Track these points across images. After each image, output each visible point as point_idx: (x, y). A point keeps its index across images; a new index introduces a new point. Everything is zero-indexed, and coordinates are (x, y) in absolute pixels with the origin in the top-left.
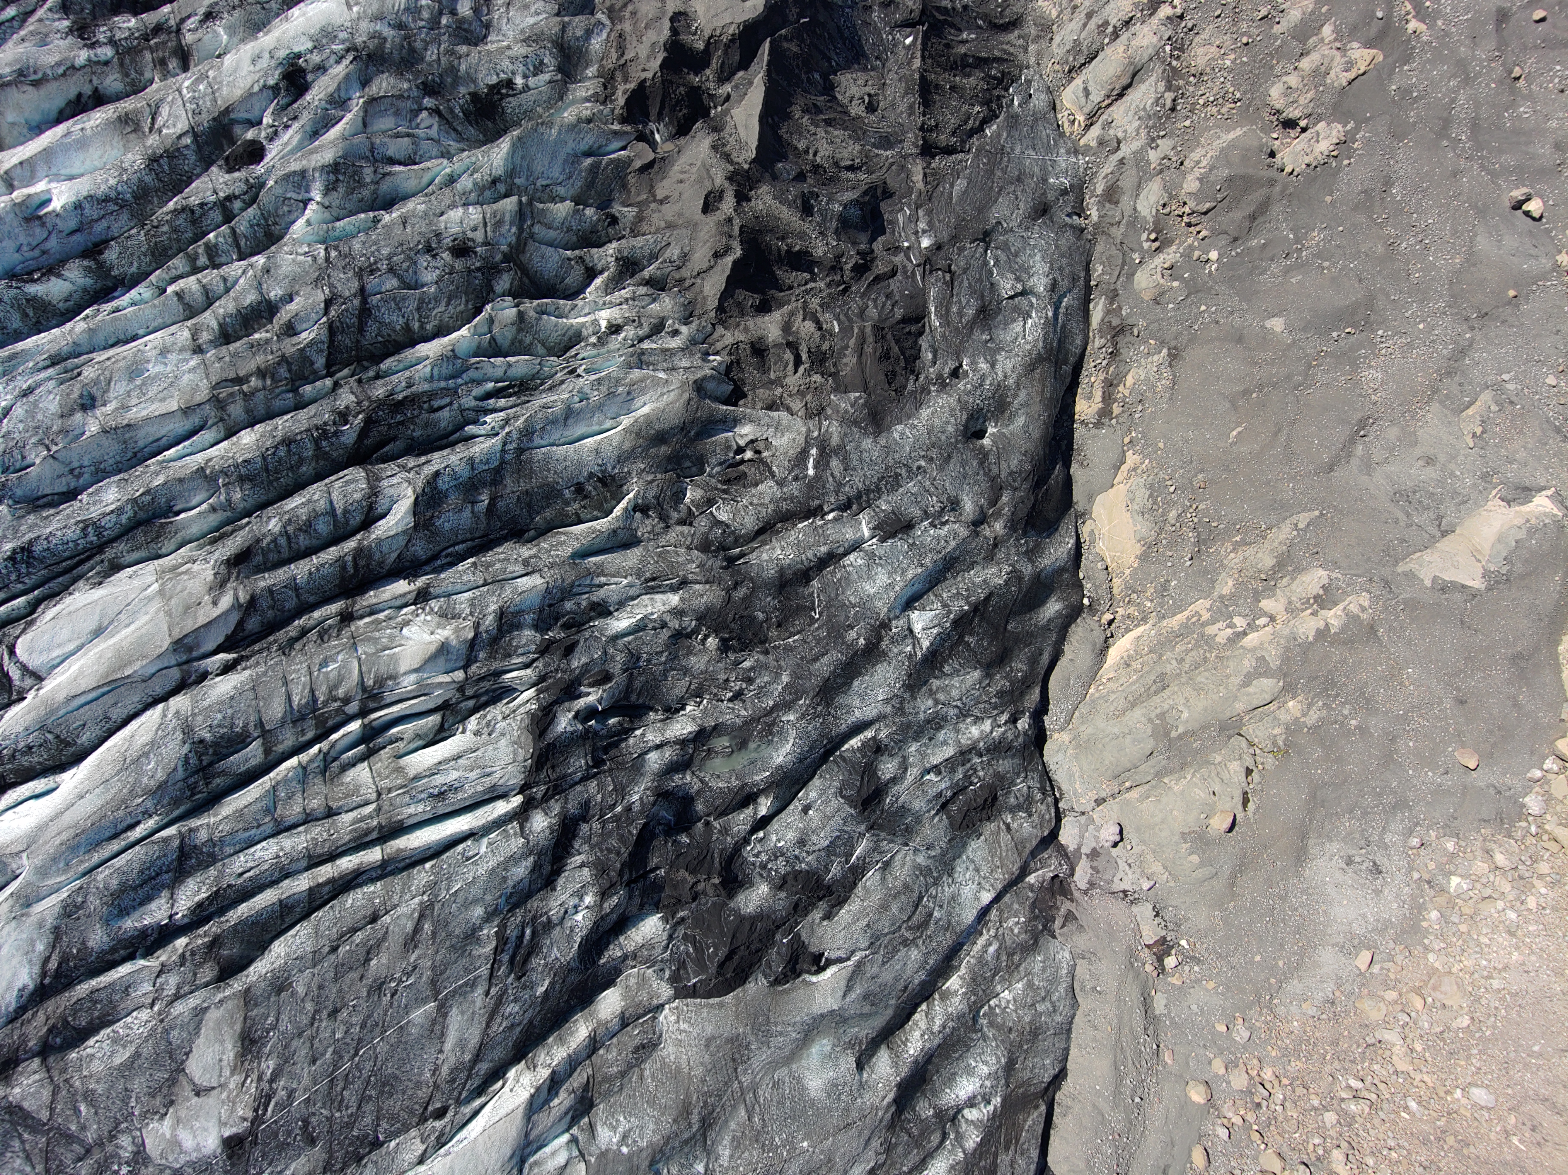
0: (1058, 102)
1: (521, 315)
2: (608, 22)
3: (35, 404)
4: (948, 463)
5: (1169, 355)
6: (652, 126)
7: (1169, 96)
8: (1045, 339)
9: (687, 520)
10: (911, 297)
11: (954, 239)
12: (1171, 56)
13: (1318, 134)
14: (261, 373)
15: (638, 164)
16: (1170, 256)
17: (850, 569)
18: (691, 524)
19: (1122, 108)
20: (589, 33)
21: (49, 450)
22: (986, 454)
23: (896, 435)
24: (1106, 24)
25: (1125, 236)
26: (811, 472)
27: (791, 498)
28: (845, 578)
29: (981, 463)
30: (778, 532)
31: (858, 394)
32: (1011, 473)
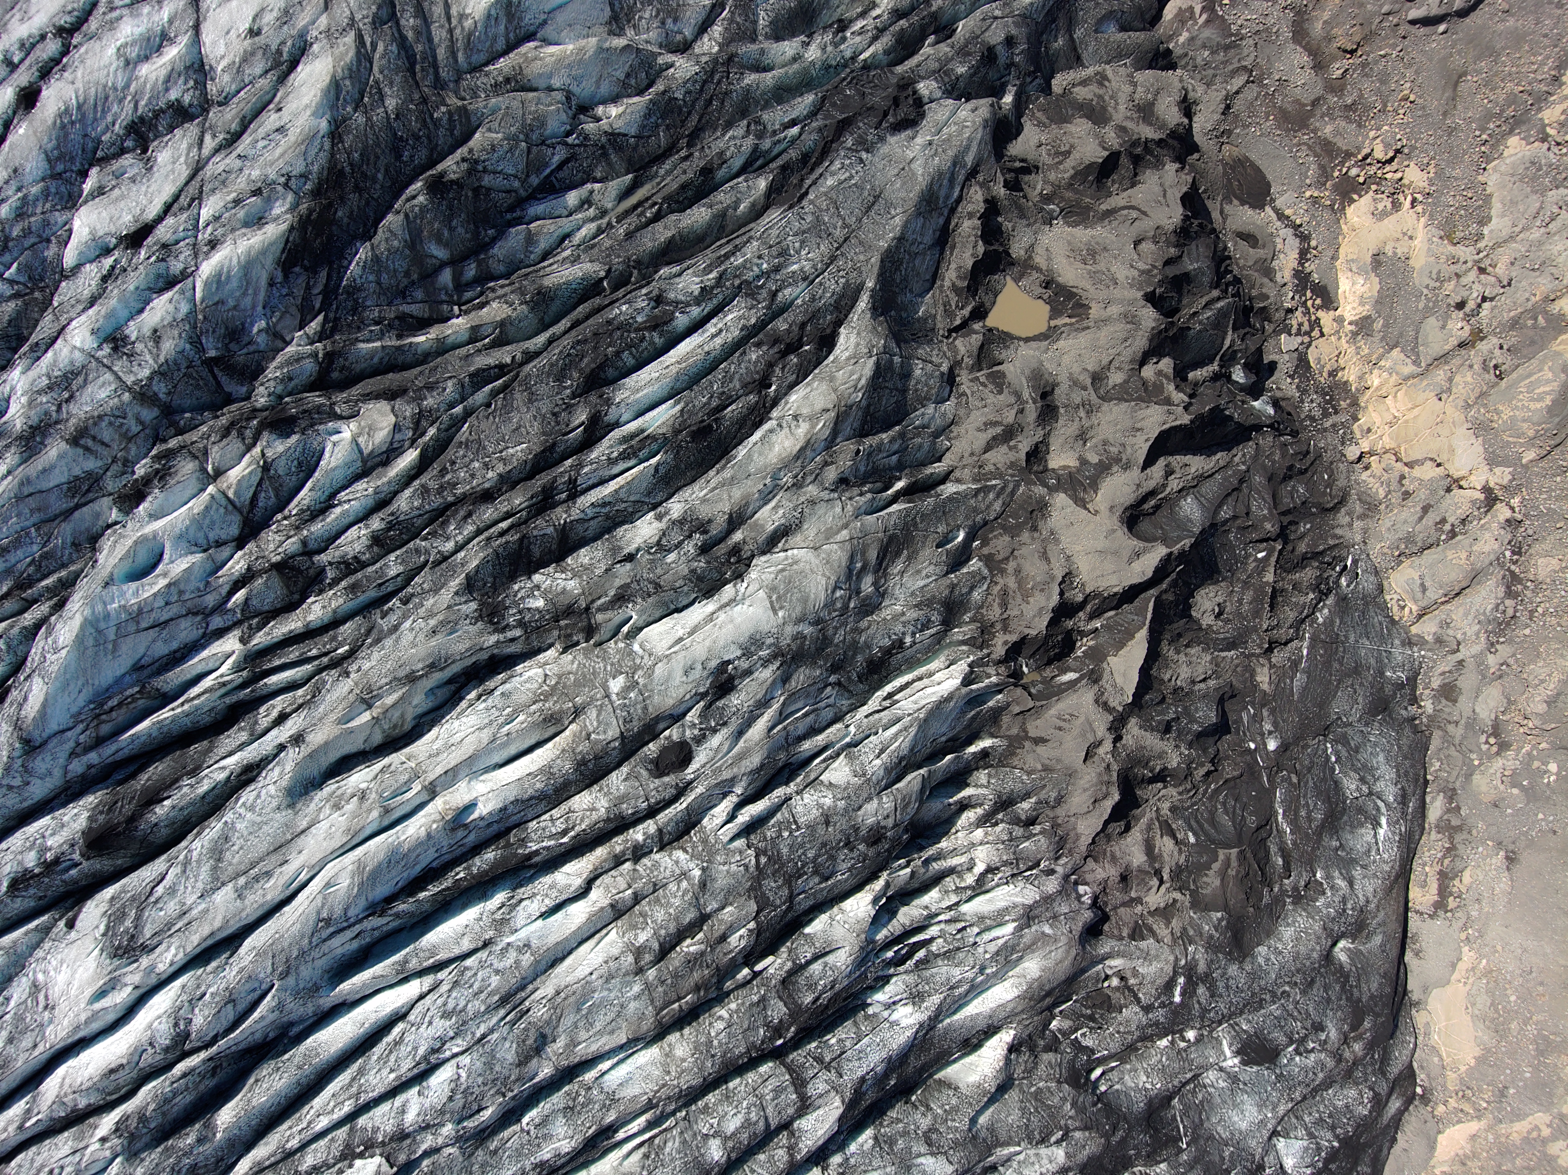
0: (1385, 583)
3: (492, 1054)
4: (1311, 987)
5: (1507, 858)
6: (1022, 661)
7: (1509, 602)
8: (1401, 858)
9: (1053, 1046)
10: (1258, 798)
11: (1297, 737)
12: (1510, 560)
14: (697, 988)
15: (1014, 709)
16: (1507, 761)
17: (1210, 1089)
18: (1057, 1050)
19: (1461, 610)
21: (504, 1096)
22: (1347, 977)
23: (1261, 960)
24: (1444, 521)
25: (1464, 737)
26: (1177, 999)
27: (1157, 1024)
28: (1208, 1100)
29: (1343, 987)
30: (1137, 1049)
31: (1219, 915)
32: (1372, 997)
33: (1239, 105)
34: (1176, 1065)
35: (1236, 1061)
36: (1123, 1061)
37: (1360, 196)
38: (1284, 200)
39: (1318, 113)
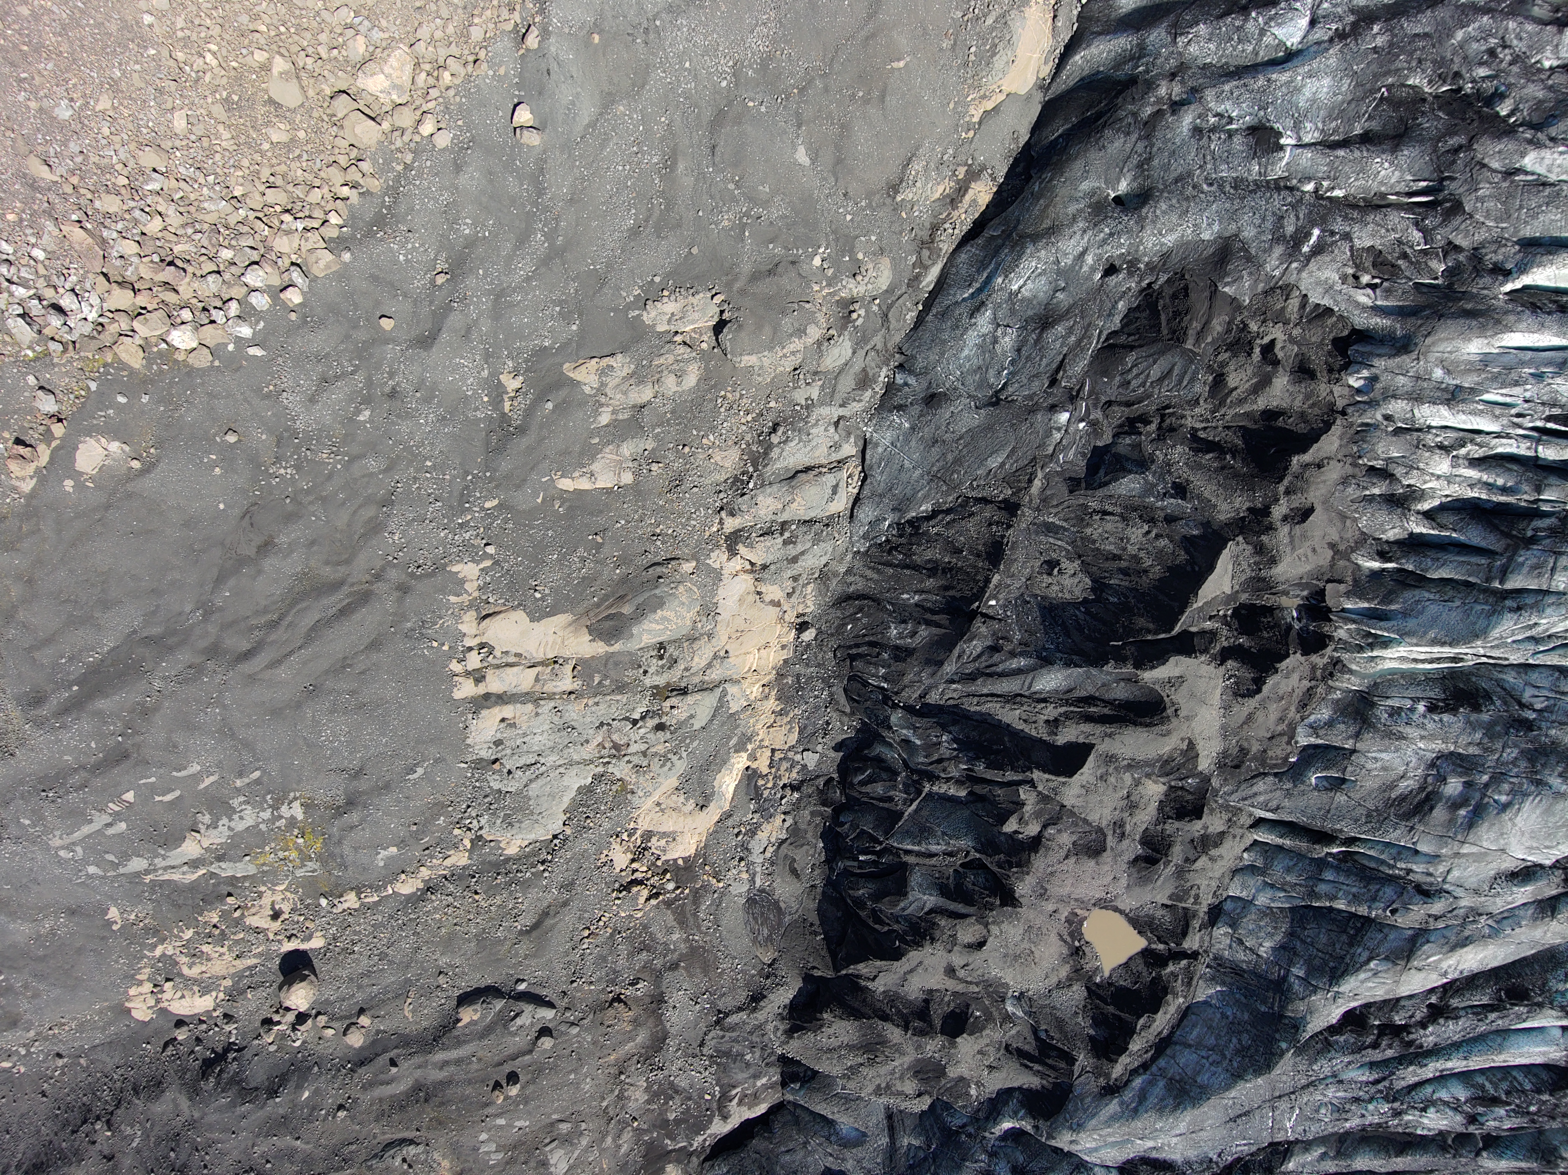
0: (850, 504)
1: (1539, 490)
2: (1299, 730)
4: (1181, 175)
5: (897, 192)
6: (1297, 626)
7: (775, 439)
8: (1020, 257)
9: (1451, 248)
10: (1105, 373)
11: (1032, 410)
12: (751, 477)
13: (669, 322)
15: (1342, 588)
16: (852, 288)
17: (1320, 125)
18: (1450, 243)
19: (817, 454)
20: (1330, 724)
22: (1140, 166)
23: (1216, 227)
24: (785, 543)
25: (876, 331)
26: (1316, 232)
27: (1345, 218)
28: (1330, 117)
29: (1150, 159)
30: (1364, 199)
31: (1226, 289)
32: (1128, 134)
33: (742, 996)
34: (1347, 169)
35: (1282, 141)
36: (1384, 196)
37: (675, 860)
38: (739, 889)
39: (676, 956)
